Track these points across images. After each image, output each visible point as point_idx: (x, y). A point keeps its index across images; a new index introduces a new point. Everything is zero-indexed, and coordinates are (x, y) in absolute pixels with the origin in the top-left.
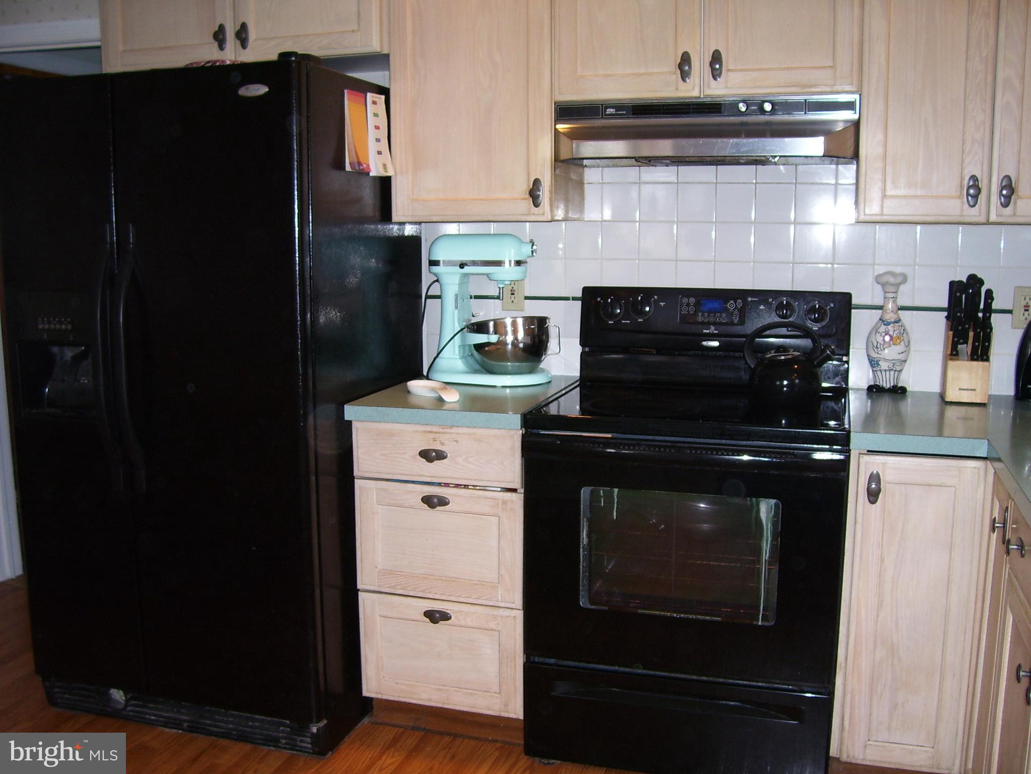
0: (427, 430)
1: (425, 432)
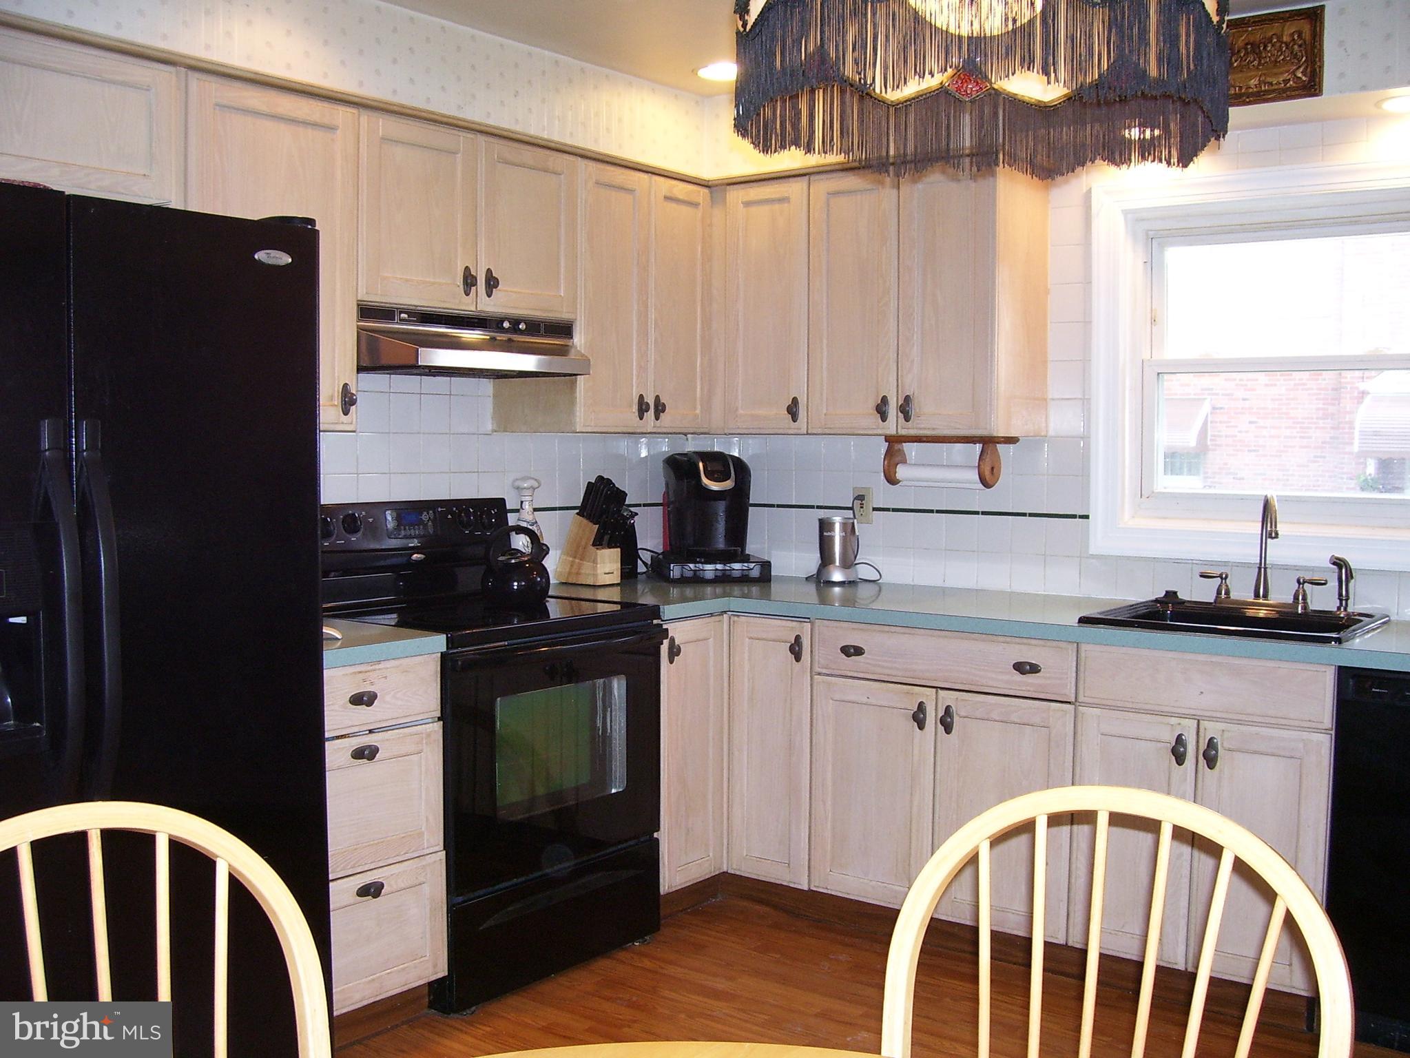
0: (356, 671)
1: (355, 673)
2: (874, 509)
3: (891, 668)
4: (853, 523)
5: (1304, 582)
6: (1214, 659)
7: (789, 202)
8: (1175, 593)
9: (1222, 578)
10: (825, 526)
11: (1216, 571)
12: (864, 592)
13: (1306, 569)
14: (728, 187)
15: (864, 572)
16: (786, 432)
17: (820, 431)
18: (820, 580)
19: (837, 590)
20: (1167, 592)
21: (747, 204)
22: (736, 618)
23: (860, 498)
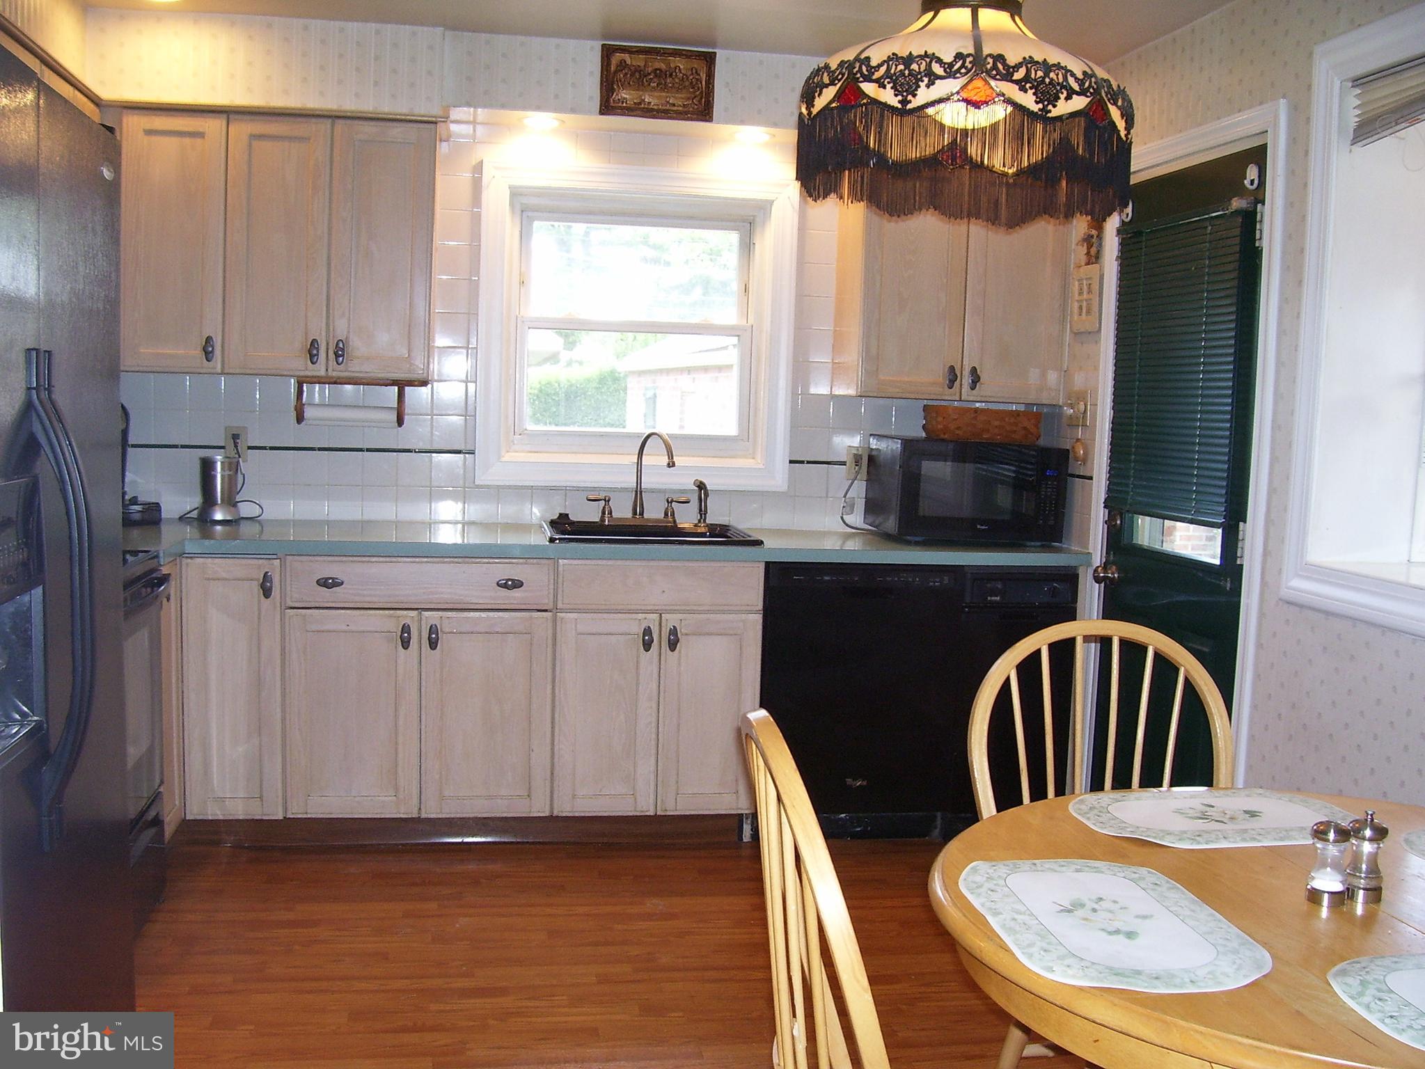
2: (250, 448)
3: (370, 595)
4: (238, 462)
5: (672, 501)
6: (673, 564)
7: (204, 137)
8: (567, 515)
9: (605, 500)
10: (207, 467)
11: (602, 496)
12: (245, 529)
13: (674, 491)
14: (125, 111)
15: (246, 510)
16: (198, 370)
17: (238, 371)
18: (203, 520)
19: (219, 528)
20: (561, 514)
21: (149, 132)
22: (189, 560)
23: (235, 437)
